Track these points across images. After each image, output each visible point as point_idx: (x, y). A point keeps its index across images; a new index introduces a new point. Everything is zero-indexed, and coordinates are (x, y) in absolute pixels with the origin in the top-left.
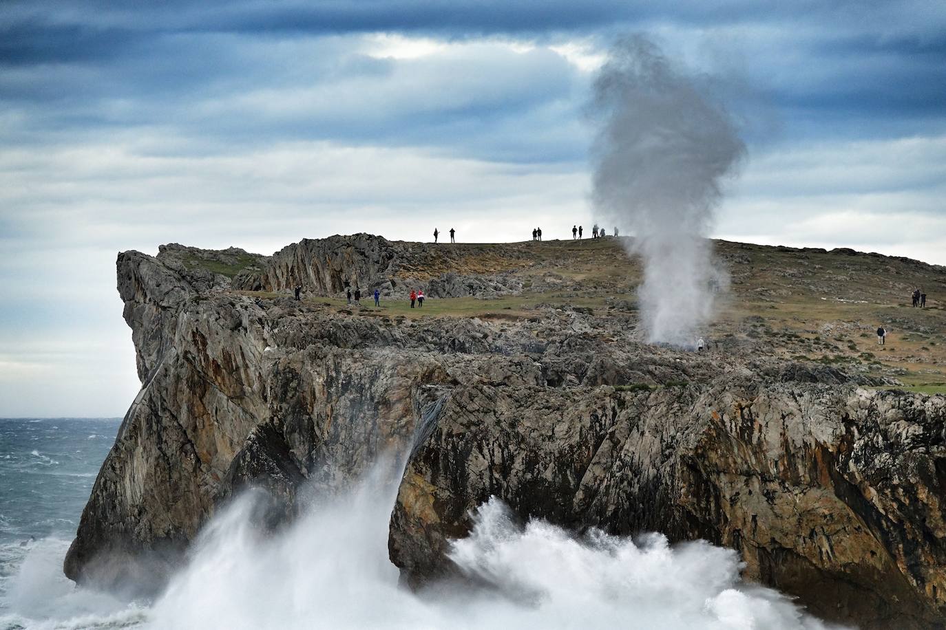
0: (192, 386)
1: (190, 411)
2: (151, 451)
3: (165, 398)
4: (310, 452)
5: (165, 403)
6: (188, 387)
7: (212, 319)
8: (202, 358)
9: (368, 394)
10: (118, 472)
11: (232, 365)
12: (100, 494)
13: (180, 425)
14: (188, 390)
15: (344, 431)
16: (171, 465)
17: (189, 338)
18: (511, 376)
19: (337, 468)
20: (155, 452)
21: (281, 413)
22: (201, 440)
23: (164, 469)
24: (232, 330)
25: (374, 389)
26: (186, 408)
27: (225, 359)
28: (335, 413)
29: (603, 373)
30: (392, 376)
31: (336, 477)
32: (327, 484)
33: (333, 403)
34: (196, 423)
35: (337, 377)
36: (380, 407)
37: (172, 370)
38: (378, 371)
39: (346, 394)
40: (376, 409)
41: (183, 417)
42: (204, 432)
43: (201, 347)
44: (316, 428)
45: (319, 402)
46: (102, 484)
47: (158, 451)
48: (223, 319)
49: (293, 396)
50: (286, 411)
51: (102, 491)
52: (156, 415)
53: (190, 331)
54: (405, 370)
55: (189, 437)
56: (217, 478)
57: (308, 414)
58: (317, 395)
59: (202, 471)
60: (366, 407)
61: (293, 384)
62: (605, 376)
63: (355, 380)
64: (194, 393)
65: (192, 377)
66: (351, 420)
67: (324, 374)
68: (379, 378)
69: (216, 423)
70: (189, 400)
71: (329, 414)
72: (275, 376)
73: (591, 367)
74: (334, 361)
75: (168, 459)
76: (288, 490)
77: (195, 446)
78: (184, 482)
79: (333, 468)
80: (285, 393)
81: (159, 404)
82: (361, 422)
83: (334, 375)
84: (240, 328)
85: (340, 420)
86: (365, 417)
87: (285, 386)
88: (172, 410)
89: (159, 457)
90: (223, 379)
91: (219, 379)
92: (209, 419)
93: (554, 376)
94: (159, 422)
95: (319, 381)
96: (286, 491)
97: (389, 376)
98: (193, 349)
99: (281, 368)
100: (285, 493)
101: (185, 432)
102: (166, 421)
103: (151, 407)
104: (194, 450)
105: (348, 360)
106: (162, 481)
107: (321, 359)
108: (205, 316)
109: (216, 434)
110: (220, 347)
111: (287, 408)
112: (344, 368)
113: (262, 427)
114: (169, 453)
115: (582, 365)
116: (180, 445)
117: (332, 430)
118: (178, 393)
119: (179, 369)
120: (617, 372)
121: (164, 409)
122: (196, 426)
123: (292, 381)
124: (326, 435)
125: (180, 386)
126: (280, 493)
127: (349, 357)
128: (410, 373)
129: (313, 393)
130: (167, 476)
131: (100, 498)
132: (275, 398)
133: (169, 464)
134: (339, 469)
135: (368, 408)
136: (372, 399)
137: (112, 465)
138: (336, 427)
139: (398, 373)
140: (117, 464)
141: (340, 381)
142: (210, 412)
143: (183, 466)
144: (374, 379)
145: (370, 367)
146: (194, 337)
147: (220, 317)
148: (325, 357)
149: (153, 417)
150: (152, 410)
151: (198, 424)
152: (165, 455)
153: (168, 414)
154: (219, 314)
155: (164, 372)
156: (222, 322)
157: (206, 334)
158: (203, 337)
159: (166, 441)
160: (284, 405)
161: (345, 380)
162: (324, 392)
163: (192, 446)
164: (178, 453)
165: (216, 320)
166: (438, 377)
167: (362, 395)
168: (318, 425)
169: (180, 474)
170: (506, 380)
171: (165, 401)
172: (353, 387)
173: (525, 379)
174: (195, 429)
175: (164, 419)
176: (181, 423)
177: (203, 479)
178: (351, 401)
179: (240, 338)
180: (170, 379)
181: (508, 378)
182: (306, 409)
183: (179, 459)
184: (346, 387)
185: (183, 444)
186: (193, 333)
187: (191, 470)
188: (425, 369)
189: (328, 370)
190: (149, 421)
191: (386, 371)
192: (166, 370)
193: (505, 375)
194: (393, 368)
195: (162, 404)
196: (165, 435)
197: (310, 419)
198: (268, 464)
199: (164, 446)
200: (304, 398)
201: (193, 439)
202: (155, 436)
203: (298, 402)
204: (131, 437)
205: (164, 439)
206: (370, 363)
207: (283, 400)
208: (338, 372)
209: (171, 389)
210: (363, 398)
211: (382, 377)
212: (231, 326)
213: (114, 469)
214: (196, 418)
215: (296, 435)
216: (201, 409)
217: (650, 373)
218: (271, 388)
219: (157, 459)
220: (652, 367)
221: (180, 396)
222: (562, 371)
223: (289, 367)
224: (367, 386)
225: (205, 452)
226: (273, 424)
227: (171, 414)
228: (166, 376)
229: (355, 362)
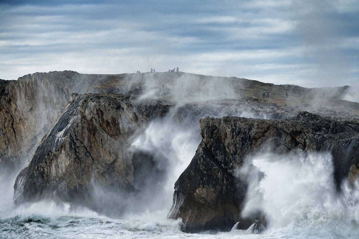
0: (89, 131)
1: (89, 140)
2: (71, 156)
3: (77, 135)
4: (225, 158)
5: (77, 137)
6: (88, 131)
7: (107, 105)
8: (100, 120)
9: (248, 136)
10: (48, 164)
11: (116, 123)
12: (35, 172)
13: (84, 146)
14: (88, 132)
15: (239, 150)
16: (81, 161)
17: (95, 112)
18: (303, 128)
19: (236, 164)
20: (74, 156)
21: (211, 143)
22: (94, 151)
23: (78, 163)
24: (117, 109)
25: (250, 133)
26: (87, 139)
27: (112, 120)
28: (235, 142)
29: (336, 127)
30: (257, 128)
31: (236, 168)
32: (233, 171)
33: (234, 139)
34: (91, 145)
35: (235, 129)
36: (253, 140)
37: (80, 124)
38: (251, 126)
39: (239, 136)
40: (252, 141)
41: (86, 143)
42: (95, 148)
43: (100, 116)
44: (227, 149)
45: (229, 138)
46: (36, 168)
47: (75, 156)
48: (112, 105)
49: (216, 136)
50: (213, 142)
51: (36, 171)
52: (74, 142)
53: (96, 109)
54: (262, 126)
55: (88, 150)
56: (103, 166)
57: (223, 143)
58: (228, 136)
59: (95, 163)
60: (248, 140)
61: (215, 132)
62: (336, 128)
63: (242, 130)
64: (91, 133)
65: (89, 127)
66: (242, 146)
67: (230, 127)
68: (252, 129)
69: (101, 145)
70: (88, 136)
71: (233, 143)
72: (208, 129)
73: (331, 125)
74: (234, 122)
75: (80, 159)
76: (220, 173)
77: (91, 154)
78: (87, 168)
79: (234, 164)
80: (212, 135)
81: (75, 137)
82: (246, 146)
83: (234, 128)
84: (120, 108)
85: (237, 146)
86: (247, 144)
87: (212, 132)
88: (81, 140)
89: (76, 158)
90: (111, 128)
91: (108, 128)
92: (97, 143)
93: (317, 128)
94: (75, 144)
95: (229, 130)
96: (219, 173)
97: (256, 128)
98: (96, 117)
99: (210, 125)
100: (218, 174)
101: (86, 148)
102: (78, 144)
103: (71, 139)
104: (91, 155)
105: (239, 122)
106: (77, 167)
107: (229, 122)
108: (103, 104)
109: (100, 149)
110: (110, 116)
111: (213, 141)
112: (238, 125)
113: (203, 148)
114: (80, 156)
115: (328, 124)
116: (85, 153)
117: (234, 149)
118: (83, 134)
119: (83, 124)
120: (340, 126)
121: (77, 140)
122: (91, 146)
123: (215, 130)
124: (232, 151)
125: (84, 131)
126: (217, 174)
127: (239, 121)
128: (263, 127)
129: (226, 135)
130: (80, 166)
131: (35, 174)
132: (208, 137)
133: (80, 161)
134: (237, 165)
135: (249, 140)
136: (250, 137)
137: (45, 161)
138: (236, 148)
139: (259, 127)
140: (48, 160)
141: (237, 130)
142: (98, 141)
143: (87, 161)
144: (250, 129)
145: (248, 125)
146: (97, 112)
147: (110, 104)
148: (230, 121)
149: (72, 143)
150: (71, 140)
151: (92, 145)
152: (78, 157)
153: (79, 141)
154: (110, 103)
155: (76, 125)
156: (112, 106)
157: (104, 110)
158: (102, 111)
159: (78, 152)
160: (212, 140)
161: (239, 130)
162: (230, 135)
163: (90, 154)
164: (85, 157)
165: (109, 105)
166: (271, 129)
167: (246, 136)
168: (228, 147)
169: (85, 165)
170: (302, 130)
171: (77, 136)
172: (241, 132)
173: (309, 129)
174: (91, 147)
175: (77, 144)
176: (85, 145)
177: (96, 167)
178: (242, 138)
179: (120, 112)
180: (80, 128)
181: (302, 129)
182: (221, 141)
183: (85, 159)
184: (239, 133)
185: (86, 153)
186: (97, 110)
187: (90, 163)
188: (267, 125)
189: (232, 126)
190: (70, 144)
191: (255, 126)
192: (77, 124)
193: (301, 128)
194: (258, 125)
195: (76, 138)
196: (78, 149)
197: (224, 145)
198: (210, 163)
199: (77, 154)
200: (221, 137)
201: (89, 151)
202: (73, 150)
203: (218, 138)
204: (58, 150)
205: (77, 151)
206: (248, 123)
207: (211, 138)
208: (236, 127)
209: (80, 132)
210: (246, 137)
211: (253, 129)
212: (115, 107)
213: (46, 163)
214: (91, 143)
215: (218, 151)
216: (94, 139)
217: (351, 127)
218: (206, 133)
219: (75, 159)
220: (350, 125)
221: (84, 135)
222: (320, 126)
223: (213, 125)
224: (247, 132)
225: (96, 156)
226: (207, 147)
227: (81, 141)
228: (77, 126)
229: (242, 123)
